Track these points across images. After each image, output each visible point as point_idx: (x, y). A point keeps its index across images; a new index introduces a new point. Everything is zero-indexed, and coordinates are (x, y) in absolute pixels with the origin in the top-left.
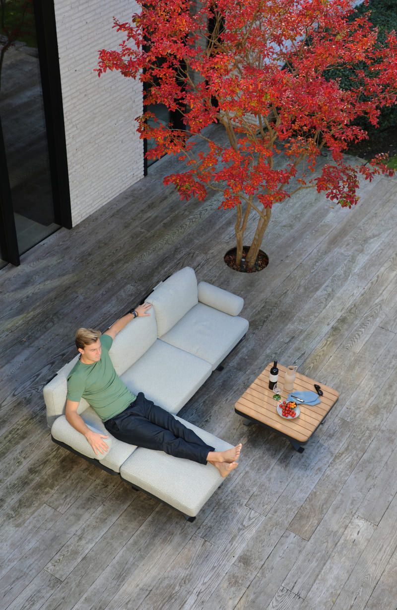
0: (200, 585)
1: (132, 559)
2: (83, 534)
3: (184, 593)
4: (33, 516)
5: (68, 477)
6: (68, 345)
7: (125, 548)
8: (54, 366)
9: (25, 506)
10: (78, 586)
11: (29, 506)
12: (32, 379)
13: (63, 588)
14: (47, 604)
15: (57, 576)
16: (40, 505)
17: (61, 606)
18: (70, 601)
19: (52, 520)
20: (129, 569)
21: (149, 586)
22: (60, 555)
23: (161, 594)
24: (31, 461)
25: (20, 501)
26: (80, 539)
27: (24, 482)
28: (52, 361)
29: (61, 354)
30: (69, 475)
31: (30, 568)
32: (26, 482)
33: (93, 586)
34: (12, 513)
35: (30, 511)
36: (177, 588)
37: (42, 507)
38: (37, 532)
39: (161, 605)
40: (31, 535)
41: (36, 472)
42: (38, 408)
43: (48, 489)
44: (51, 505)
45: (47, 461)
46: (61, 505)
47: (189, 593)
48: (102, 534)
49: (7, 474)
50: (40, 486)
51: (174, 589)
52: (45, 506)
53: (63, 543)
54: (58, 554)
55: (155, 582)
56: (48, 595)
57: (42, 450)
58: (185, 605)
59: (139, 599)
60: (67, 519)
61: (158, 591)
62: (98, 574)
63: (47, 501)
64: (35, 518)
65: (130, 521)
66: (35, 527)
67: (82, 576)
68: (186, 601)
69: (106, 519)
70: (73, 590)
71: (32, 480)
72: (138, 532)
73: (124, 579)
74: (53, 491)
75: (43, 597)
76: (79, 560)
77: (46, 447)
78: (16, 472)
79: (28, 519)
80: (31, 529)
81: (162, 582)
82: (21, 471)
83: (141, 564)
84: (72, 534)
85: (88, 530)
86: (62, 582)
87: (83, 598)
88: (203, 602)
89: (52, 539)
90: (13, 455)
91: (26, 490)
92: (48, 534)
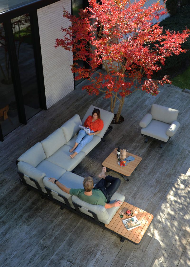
0: (102, 247)
1: (74, 237)
2: (54, 228)
3: (96, 251)
4: (34, 221)
5: (47, 206)
7: (71, 233)
9: (31, 217)
10: (53, 249)
13: (47, 250)
14: (41, 256)
15: (44, 245)
16: (37, 217)
17: (46, 257)
18: (50, 255)
19: (41, 223)
20: (73, 241)
21: (82, 248)
22: (45, 237)
23: (87, 251)
24: (33, 200)
25: (29, 215)
26: (53, 230)
27: (30, 208)
31: (34, 242)
33: (59, 249)
34: (26, 220)
35: (33, 219)
36: (93, 249)
38: (36, 228)
39: (87, 255)
40: (34, 229)
41: (35, 204)
43: (40, 210)
44: (41, 217)
46: (45, 217)
47: (98, 250)
48: (62, 228)
49: (23, 205)
50: (37, 209)
51: (92, 249)
52: (39, 217)
53: (46, 232)
54: (45, 236)
55: (84, 247)
56: (41, 253)
58: (96, 255)
59: (78, 253)
60: (48, 222)
61: (85, 250)
62: (61, 244)
63: (39, 215)
64: (35, 222)
66: (35, 226)
67: (54, 245)
68: (97, 254)
69: (63, 222)
70: (51, 250)
71: (33, 207)
73: (71, 246)
74: (42, 212)
75: (39, 254)
76: (53, 238)
78: (27, 204)
79: (32, 222)
81: (87, 246)
82: (29, 203)
83: (78, 239)
84: (50, 228)
85: (56, 227)
86: (46, 247)
87: (55, 254)
88: (104, 254)
89: (42, 230)
90: (25, 197)
91: (31, 211)
92: (40, 228)
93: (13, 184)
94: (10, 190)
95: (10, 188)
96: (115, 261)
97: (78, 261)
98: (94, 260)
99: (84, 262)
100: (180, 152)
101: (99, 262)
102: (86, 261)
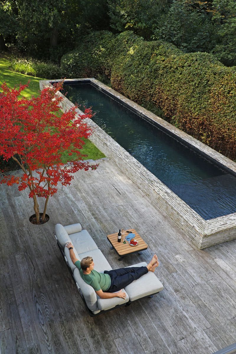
0: (180, 308)
1: (158, 323)
2: (137, 333)
3: (181, 314)
6: (31, 291)
7: (152, 323)
8: (38, 302)
9: (110, 348)
10: (161, 346)
11: (112, 346)
12: (40, 314)
15: (153, 351)
16: (113, 342)
18: (167, 352)
19: (124, 341)
20: (162, 326)
21: (173, 323)
23: (178, 321)
24: (87, 335)
25: (106, 348)
26: (139, 335)
27: (97, 343)
28: (35, 302)
29: (34, 297)
30: (105, 325)
32: (98, 342)
33: (164, 341)
35: (114, 347)
36: (178, 315)
37: (115, 341)
38: (127, 349)
39: (182, 323)
40: (127, 352)
41: (95, 335)
42: (59, 319)
43: (107, 335)
44: (116, 338)
45: (91, 329)
46: (118, 334)
47: (182, 312)
48: (141, 326)
49: (88, 347)
50: (103, 337)
51: (178, 316)
52: (115, 340)
53: (138, 342)
54: (142, 346)
55: (172, 320)
57: (84, 328)
58: (186, 316)
59: (177, 329)
60: (127, 335)
62: (159, 337)
63: (113, 339)
64: (119, 347)
65: (141, 315)
66: (123, 349)
67: (157, 343)
69: (135, 322)
70: (162, 348)
71: (98, 339)
72: (148, 315)
73: (166, 329)
74: (109, 334)
76: (149, 340)
77: (84, 326)
78: (89, 343)
79: (118, 349)
80: (124, 351)
82: (90, 341)
83: (162, 321)
84: (135, 337)
85: (137, 331)
86: (156, 351)
87: (167, 347)
88: (187, 311)
89: (134, 345)
90: (78, 340)
91: (102, 344)
92: (130, 345)
93: (48, 344)
94: (53, 351)
95: (51, 350)
96: (197, 307)
97: (185, 333)
98: (190, 321)
99: (188, 328)
100: (117, 209)
101: (193, 318)
102: (188, 327)
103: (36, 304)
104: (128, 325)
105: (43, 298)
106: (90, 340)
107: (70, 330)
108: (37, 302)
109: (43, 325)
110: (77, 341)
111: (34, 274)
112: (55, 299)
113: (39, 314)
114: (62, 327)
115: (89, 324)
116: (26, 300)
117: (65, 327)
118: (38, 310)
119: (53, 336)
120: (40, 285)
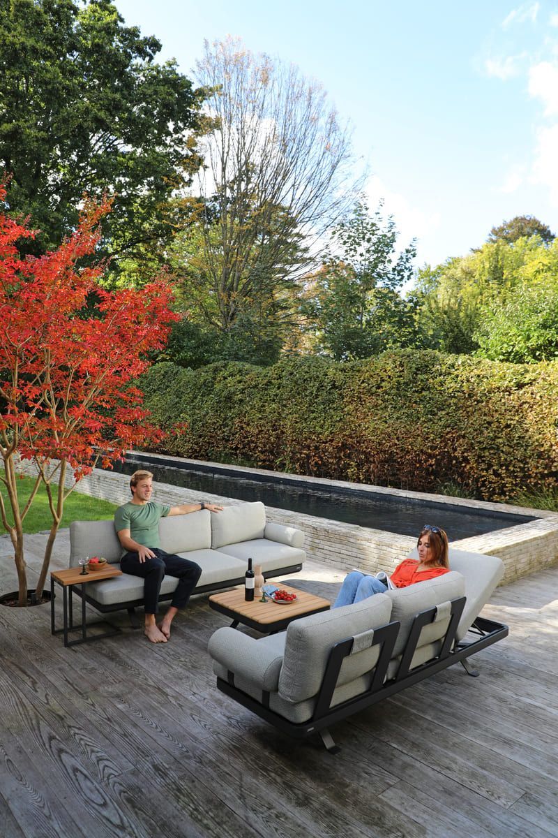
1: (478, 731)
2: (439, 765)
3: (520, 703)
4: (403, 811)
5: (328, 767)
6: (33, 729)
7: (462, 734)
8: (68, 750)
9: (380, 819)
10: (530, 779)
11: (382, 815)
12: (81, 777)
13: (537, 793)
15: (518, 796)
16: (379, 801)
19: (414, 793)
20: (494, 735)
21: (517, 724)
23: (525, 718)
24: (281, 801)
25: (367, 823)
26: (448, 768)
27: (327, 815)
28: (55, 751)
29: (46, 741)
30: (324, 766)
31: (509, 823)
32: (326, 812)
33: (528, 765)
35: (391, 813)
36: (513, 707)
37: (385, 800)
38: (439, 811)
39: (540, 720)
40: (442, 817)
41: (307, 799)
42: (159, 780)
43: (347, 790)
44: (381, 790)
45: (284, 783)
46: (381, 779)
50: (339, 797)
51: (515, 709)
52: (384, 796)
53: (457, 785)
54: (478, 791)
55: (511, 720)
56: (553, 808)
57: (261, 786)
58: (536, 705)
59: (537, 733)
60: (411, 777)
61: (522, 719)
62: (507, 760)
63: (372, 793)
64: (406, 810)
66: (424, 812)
67: (513, 773)
69: (414, 743)
70: (537, 784)
71: (324, 805)
72: (436, 721)
73: (510, 740)
74: (354, 785)
76: (485, 772)
77: (255, 781)
78: (299, 822)
79: (407, 817)
80: (430, 815)
83: (485, 725)
84: (440, 775)
85: (433, 760)
86: (528, 793)
87: (549, 776)
89: (450, 795)
90: (256, 822)
91: (346, 814)
92: (440, 798)
103: (60, 757)
104: (395, 752)
105: (82, 739)
106: (298, 815)
107: (209, 801)
108: (61, 751)
109: (105, 805)
110: (251, 826)
111: (36, 691)
112: (125, 735)
113: (77, 780)
114: (178, 798)
115: (273, 775)
116: (20, 752)
117: (189, 795)
118: (70, 771)
119: (154, 830)
120: (61, 713)
